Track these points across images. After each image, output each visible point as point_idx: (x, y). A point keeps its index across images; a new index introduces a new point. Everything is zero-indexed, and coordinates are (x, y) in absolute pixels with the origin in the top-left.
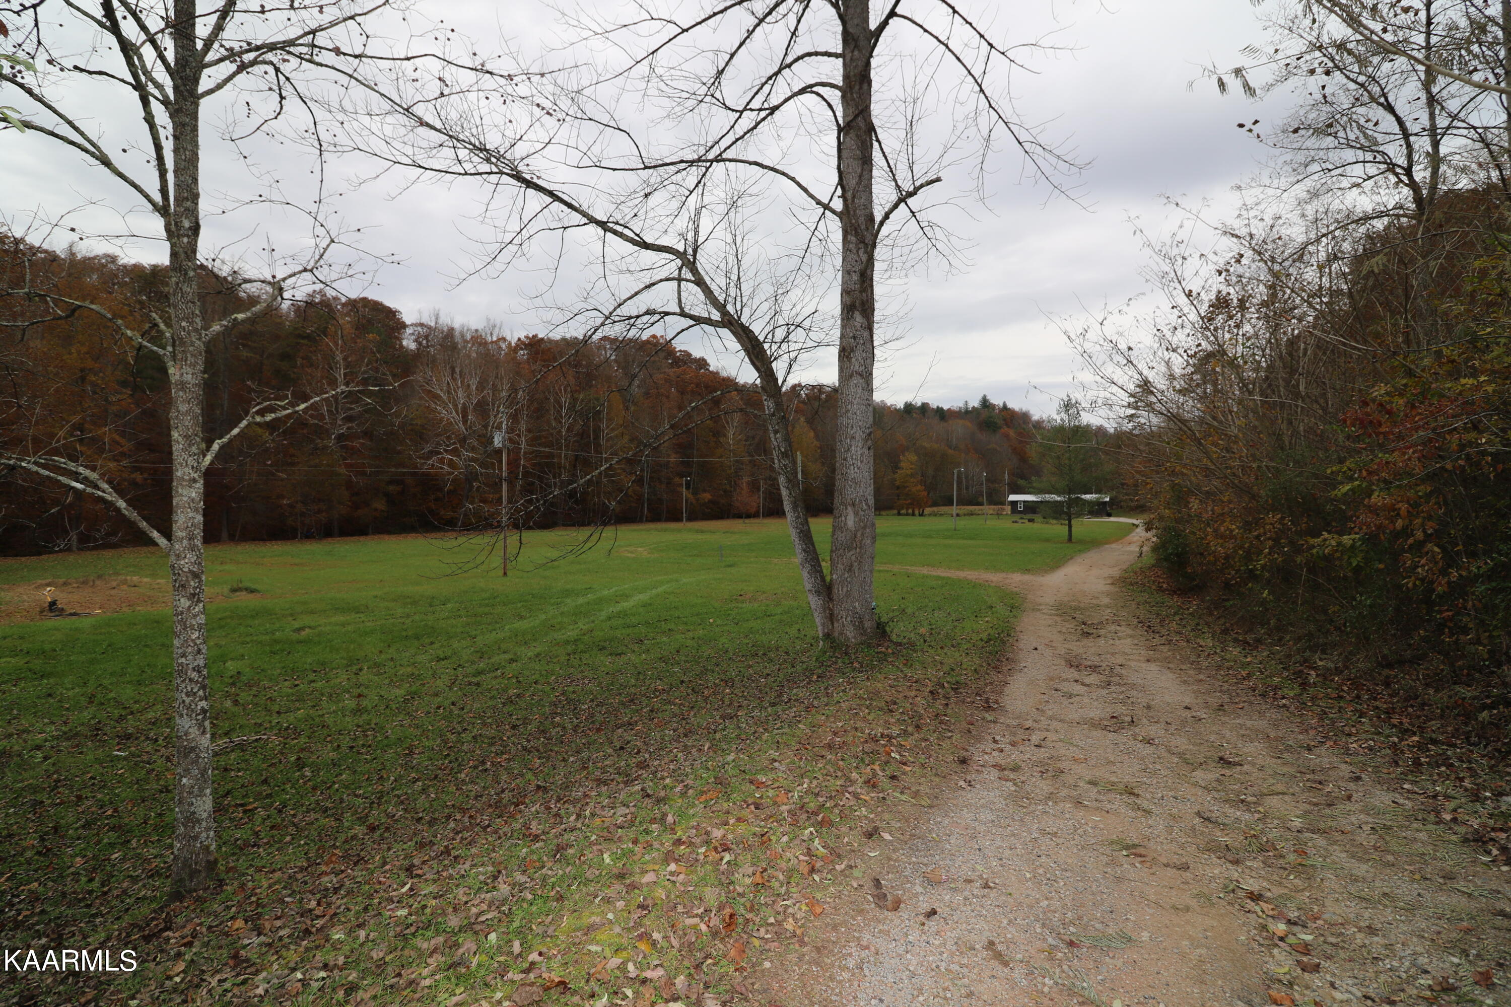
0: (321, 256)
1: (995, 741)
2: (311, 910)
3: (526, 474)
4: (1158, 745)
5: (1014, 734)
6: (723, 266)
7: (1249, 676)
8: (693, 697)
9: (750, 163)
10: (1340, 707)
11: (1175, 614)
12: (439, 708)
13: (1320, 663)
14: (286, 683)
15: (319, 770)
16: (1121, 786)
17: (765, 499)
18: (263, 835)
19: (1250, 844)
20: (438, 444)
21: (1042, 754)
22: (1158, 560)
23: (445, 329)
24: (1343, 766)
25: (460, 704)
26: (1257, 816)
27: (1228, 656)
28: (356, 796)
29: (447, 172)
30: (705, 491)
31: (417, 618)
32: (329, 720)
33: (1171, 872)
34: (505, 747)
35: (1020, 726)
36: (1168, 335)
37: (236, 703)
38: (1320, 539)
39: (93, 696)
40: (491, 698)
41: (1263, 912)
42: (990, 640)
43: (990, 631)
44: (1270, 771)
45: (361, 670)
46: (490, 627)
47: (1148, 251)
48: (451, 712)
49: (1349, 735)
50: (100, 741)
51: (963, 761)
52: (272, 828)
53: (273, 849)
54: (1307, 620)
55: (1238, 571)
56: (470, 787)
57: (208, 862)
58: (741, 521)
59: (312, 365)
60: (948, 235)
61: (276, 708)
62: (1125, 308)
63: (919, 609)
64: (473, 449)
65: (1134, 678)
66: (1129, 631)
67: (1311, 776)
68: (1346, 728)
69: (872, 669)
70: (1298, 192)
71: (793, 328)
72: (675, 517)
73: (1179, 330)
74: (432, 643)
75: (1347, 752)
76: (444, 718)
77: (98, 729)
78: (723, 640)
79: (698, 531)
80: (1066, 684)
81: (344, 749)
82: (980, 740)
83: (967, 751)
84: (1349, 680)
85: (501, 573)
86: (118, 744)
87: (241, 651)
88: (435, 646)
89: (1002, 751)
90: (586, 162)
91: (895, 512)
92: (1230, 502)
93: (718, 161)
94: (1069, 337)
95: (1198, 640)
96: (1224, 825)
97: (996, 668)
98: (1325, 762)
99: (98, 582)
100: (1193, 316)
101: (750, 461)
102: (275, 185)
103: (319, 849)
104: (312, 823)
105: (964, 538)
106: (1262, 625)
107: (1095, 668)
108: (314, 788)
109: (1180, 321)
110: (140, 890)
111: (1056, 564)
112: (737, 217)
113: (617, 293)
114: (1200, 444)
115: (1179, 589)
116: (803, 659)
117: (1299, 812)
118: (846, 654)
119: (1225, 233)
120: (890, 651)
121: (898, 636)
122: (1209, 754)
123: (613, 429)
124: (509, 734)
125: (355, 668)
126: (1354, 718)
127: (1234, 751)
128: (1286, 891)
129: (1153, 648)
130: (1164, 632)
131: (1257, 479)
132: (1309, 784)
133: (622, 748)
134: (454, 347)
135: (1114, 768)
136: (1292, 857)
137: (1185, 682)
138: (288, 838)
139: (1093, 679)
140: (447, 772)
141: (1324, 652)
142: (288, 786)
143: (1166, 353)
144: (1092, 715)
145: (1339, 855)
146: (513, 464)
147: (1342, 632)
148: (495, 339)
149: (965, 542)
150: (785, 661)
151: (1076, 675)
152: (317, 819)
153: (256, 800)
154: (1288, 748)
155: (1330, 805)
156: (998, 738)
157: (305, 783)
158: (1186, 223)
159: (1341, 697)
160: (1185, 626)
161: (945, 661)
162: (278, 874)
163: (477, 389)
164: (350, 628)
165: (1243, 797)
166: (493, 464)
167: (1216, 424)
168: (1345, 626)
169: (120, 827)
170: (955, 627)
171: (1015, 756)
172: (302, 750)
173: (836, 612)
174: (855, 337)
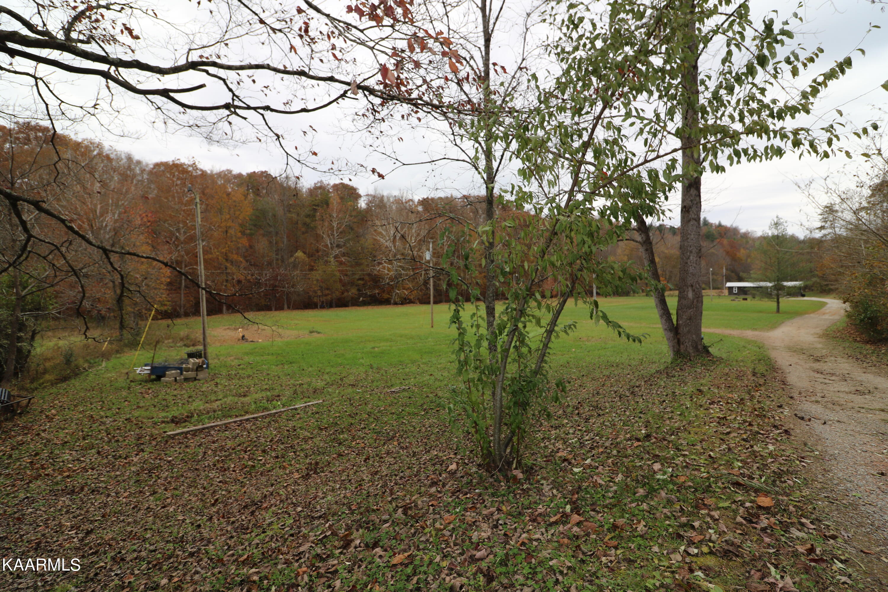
11: (873, 353)
23: (380, 196)
65: (860, 379)
80: (819, 379)
85: (430, 326)
97: (774, 371)
107: (832, 374)
115: (870, 341)
118: (690, 360)
121: (715, 352)
130: (869, 361)
134: (384, 206)
139: (834, 378)
144: (844, 390)
148: (406, 200)
151: (823, 376)
160: (882, 359)
173: (682, 340)
174: (691, 201)
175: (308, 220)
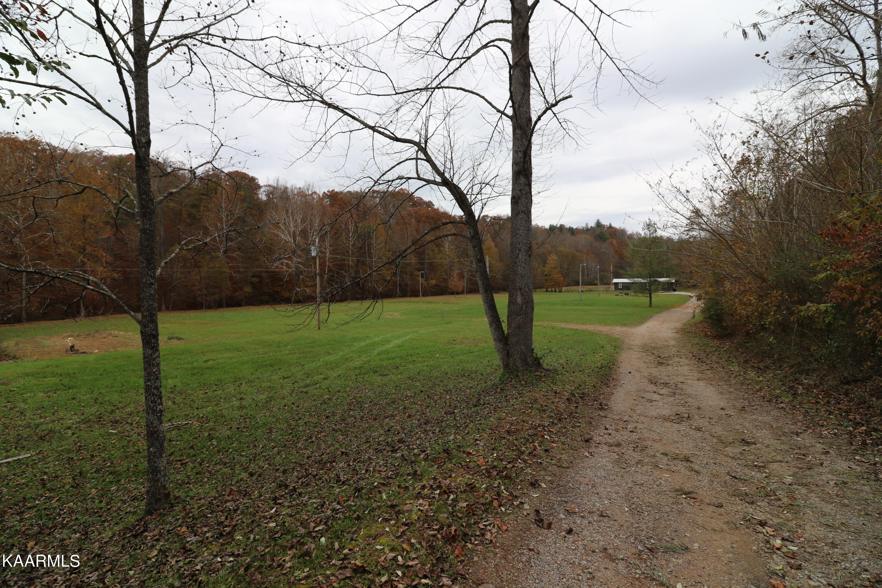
0: (216, 154)
1: (606, 429)
2: (222, 522)
3: (330, 270)
4: (704, 432)
5: (618, 425)
6: (442, 149)
7: (761, 389)
8: (428, 401)
9: (458, 89)
10: (817, 409)
11: (715, 351)
12: (285, 406)
13: (805, 381)
14: (201, 392)
15: (221, 441)
16: (682, 456)
17: (467, 283)
18: (192, 477)
19: (760, 492)
20: (280, 254)
21: (635, 436)
22: (705, 318)
23: (283, 188)
24: (818, 445)
25: (297, 404)
26: (764, 475)
27: (748, 377)
28: (242, 456)
29: (283, 101)
30: (432, 279)
31: (271, 354)
32: (225, 413)
33: (711, 509)
34: (323, 428)
35: (621, 420)
36: (712, 182)
37: (174, 403)
38: (806, 307)
39: (97, 399)
40: (314, 400)
41: (767, 533)
42: (602, 367)
43: (602, 361)
44: (773, 448)
45: (241, 384)
46: (312, 360)
47: (700, 131)
48: (292, 408)
49: (822, 426)
50: (101, 424)
51: (587, 441)
52: (197, 473)
53: (198, 485)
54: (797, 355)
55: (754, 325)
56: (304, 452)
57: (165, 493)
58: (453, 296)
59: (209, 210)
60: (576, 127)
61: (196, 406)
62: (685, 167)
63: (559, 348)
64: (300, 256)
65: (689, 391)
66: (687, 362)
67: (798, 451)
68: (821, 422)
69: (532, 385)
70: (793, 92)
71: (484, 185)
72: (415, 294)
73: (718, 179)
74: (280, 369)
75: (821, 436)
76: (288, 412)
77: (100, 418)
78: (444, 367)
79: (428, 303)
80: (648, 394)
81: (234, 429)
82: (597, 427)
83: (589, 434)
84: (823, 391)
85: (317, 328)
86: (112, 426)
87: (176, 373)
88: (282, 370)
89: (610, 434)
90: (362, 91)
91: (545, 290)
92: (750, 283)
93: (439, 88)
94: (650, 185)
95: (730, 367)
96: (744, 480)
97: (606, 384)
98: (807, 442)
99: (96, 335)
100: (727, 171)
101: (458, 262)
102: (189, 113)
103: (223, 486)
104: (218, 471)
105: (586, 305)
106: (769, 358)
107: (666, 384)
108: (219, 451)
109: (719, 173)
110: (127, 507)
111: (642, 321)
112: (450, 120)
113: (381, 167)
114: (731, 248)
115: (718, 336)
116: (491, 378)
117: (790, 473)
118: (517, 376)
119: (747, 120)
120: (543, 374)
121: (547, 365)
122: (736, 437)
123: (379, 244)
124: (324, 421)
125: (238, 383)
126: (825, 415)
127: (751, 435)
128: (782, 520)
129: (702, 372)
130: (708, 362)
131: (766, 269)
132: (796, 456)
133: (389, 430)
134: (288, 198)
135: (678, 445)
136: (785, 500)
137: (721, 393)
138: (206, 480)
139: (665, 391)
140: (291, 442)
141: (807, 374)
142: (204, 450)
143: (710, 192)
144: (664, 413)
145: (814, 499)
146: (322, 265)
147: (819, 362)
148: (310, 193)
149: (587, 307)
150: (481, 379)
151: (655, 389)
152: (221, 469)
153: (187, 458)
154: (784, 434)
155: (810, 469)
156: (608, 427)
157: (213, 448)
158: (722, 114)
159: (818, 402)
160: (721, 358)
161: (576, 380)
162: (203, 501)
163: (301, 222)
164: (234, 360)
165: (756, 463)
166: (311, 265)
167: (741, 236)
168: (820, 358)
169: (115, 472)
170: (581, 359)
171: (618, 437)
172: (211, 430)
173: (511, 352)
174: (520, 190)
175: (193, 211)
